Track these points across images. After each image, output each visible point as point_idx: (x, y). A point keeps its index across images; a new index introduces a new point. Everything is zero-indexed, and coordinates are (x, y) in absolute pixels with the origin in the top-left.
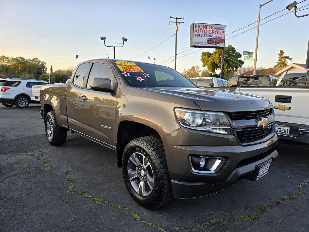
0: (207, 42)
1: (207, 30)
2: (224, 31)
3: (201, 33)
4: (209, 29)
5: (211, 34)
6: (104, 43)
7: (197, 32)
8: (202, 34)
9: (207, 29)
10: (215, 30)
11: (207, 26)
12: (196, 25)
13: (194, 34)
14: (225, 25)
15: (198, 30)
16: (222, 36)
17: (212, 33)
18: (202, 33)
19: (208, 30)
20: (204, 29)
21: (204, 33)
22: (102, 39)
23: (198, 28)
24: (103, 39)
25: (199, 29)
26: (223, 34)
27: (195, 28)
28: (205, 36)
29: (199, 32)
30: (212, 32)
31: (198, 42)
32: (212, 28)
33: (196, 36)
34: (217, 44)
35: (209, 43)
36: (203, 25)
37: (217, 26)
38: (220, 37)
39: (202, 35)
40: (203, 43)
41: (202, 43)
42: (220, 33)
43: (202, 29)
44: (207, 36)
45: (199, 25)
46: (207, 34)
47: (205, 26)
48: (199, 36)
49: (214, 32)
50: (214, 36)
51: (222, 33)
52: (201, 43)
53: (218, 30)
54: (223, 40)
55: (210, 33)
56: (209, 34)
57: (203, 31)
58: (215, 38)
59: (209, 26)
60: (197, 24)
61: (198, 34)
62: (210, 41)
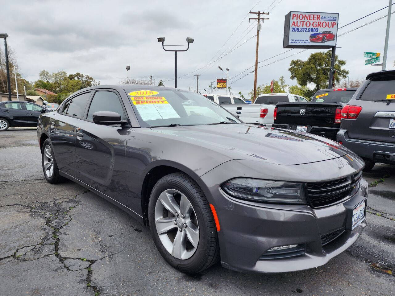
0: (310, 40)
1: (310, 21)
2: (336, 22)
3: (301, 27)
4: (313, 20)
5: (316, 28)
6: (163, 46)
7: (295, 25)
8: (303, 28)
9: (310, 19)
10: (322, 22)
11: (311, 16)
12: (293, 15)
13: (291, 28)
14: (338, 13)
15: (297, 22)
16: (333, 30)
17: (318, 27)
18: (303, 26)
19: (312, 22)
20: (306, 20)
21: (305, 27)
22: (159, 40)
23: (297, 19)
24: (161, 40)
25: (299, 20)
26: (335, 26)
27: (293, 19)
28: (307, 30)
29: (298, 25)
30: (317, 24)
31: (295, 40)
32: (318, 19)
33: (294, 30)
34: (325, 42)
35: (312, 41)
36: (304, 14)
37: (326, 15)
38: (330, 32)
39: (303, 30)
40: (304, 42)
41: (302, 41)
42: (329, 26)
43: (303, 20)
44: (310, 30)
45: (299, 14)
46: (310, 27)
47: (308, 16)
48: (298, 31)
49: (321, 25)
50: (321, 30)
51: (333, 25)
52: (300, 42)
53: (327, 22)
54: (335, 35)
55: (315, 26)
56: (313, 28)
57: (305, 23)
58: (321, 33)
59: (314, 15)
60: (296, 14)
61: (297, 27)
62: (314, 37)
